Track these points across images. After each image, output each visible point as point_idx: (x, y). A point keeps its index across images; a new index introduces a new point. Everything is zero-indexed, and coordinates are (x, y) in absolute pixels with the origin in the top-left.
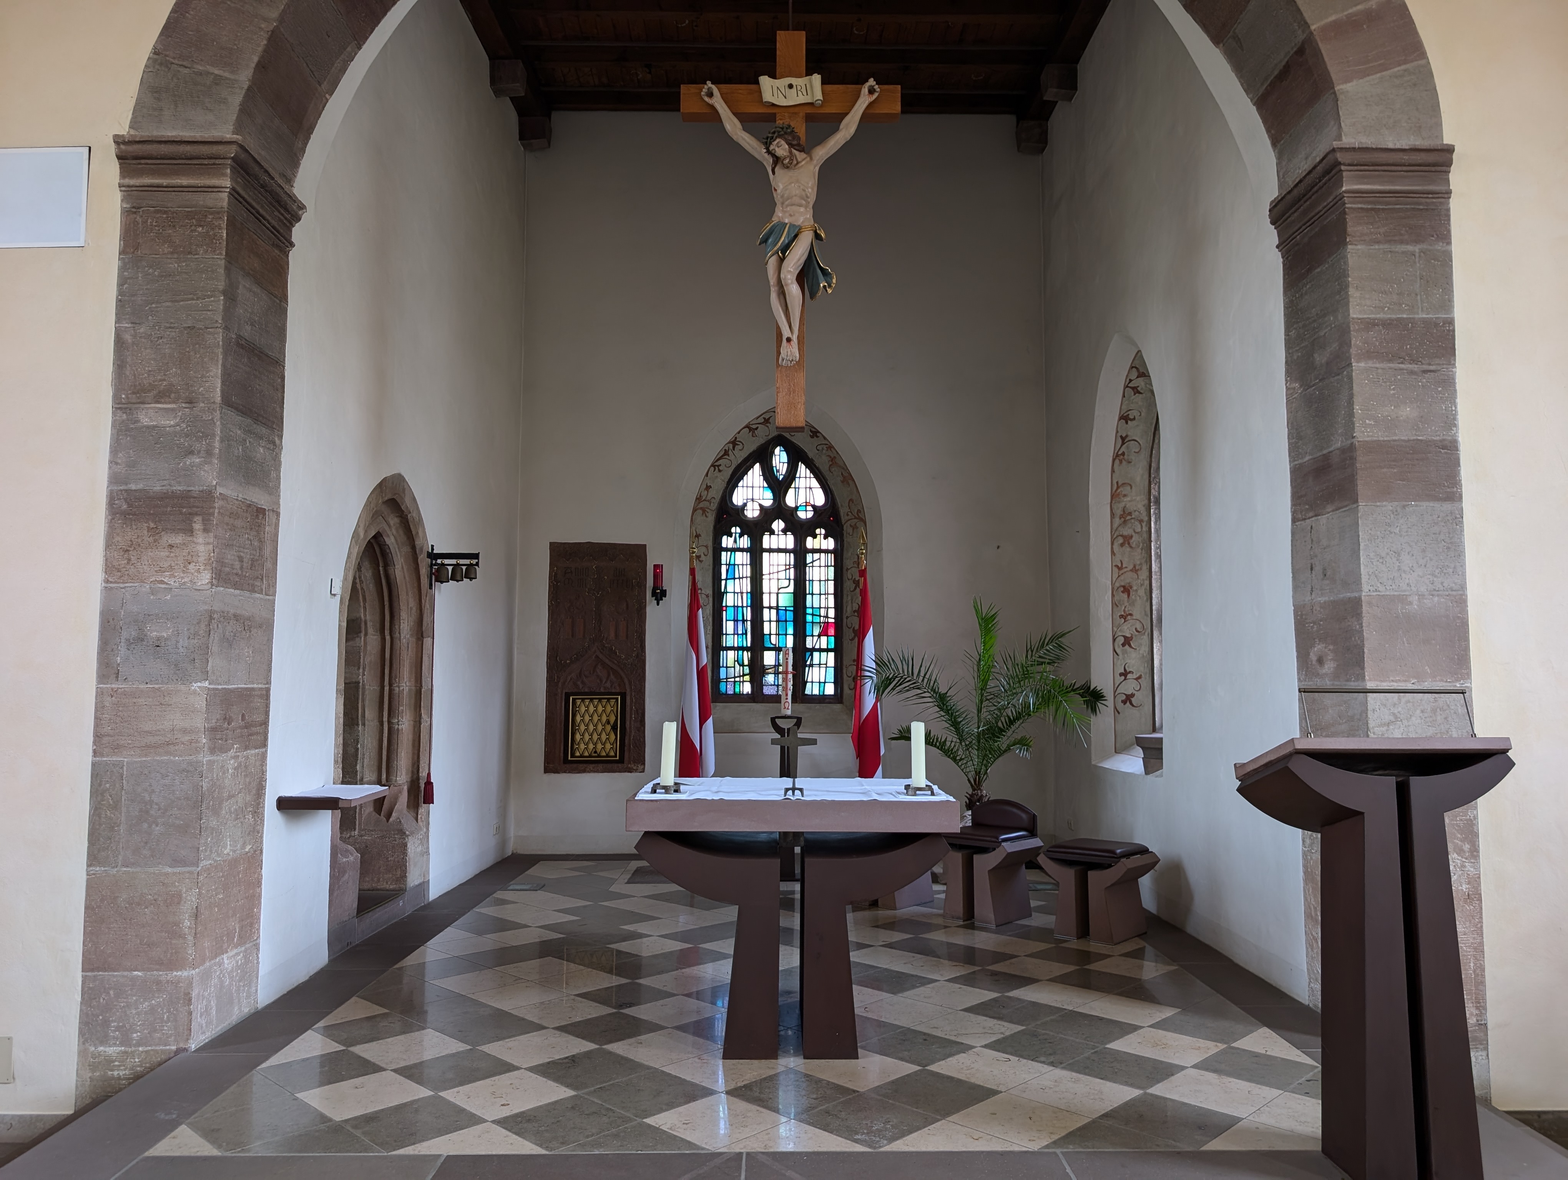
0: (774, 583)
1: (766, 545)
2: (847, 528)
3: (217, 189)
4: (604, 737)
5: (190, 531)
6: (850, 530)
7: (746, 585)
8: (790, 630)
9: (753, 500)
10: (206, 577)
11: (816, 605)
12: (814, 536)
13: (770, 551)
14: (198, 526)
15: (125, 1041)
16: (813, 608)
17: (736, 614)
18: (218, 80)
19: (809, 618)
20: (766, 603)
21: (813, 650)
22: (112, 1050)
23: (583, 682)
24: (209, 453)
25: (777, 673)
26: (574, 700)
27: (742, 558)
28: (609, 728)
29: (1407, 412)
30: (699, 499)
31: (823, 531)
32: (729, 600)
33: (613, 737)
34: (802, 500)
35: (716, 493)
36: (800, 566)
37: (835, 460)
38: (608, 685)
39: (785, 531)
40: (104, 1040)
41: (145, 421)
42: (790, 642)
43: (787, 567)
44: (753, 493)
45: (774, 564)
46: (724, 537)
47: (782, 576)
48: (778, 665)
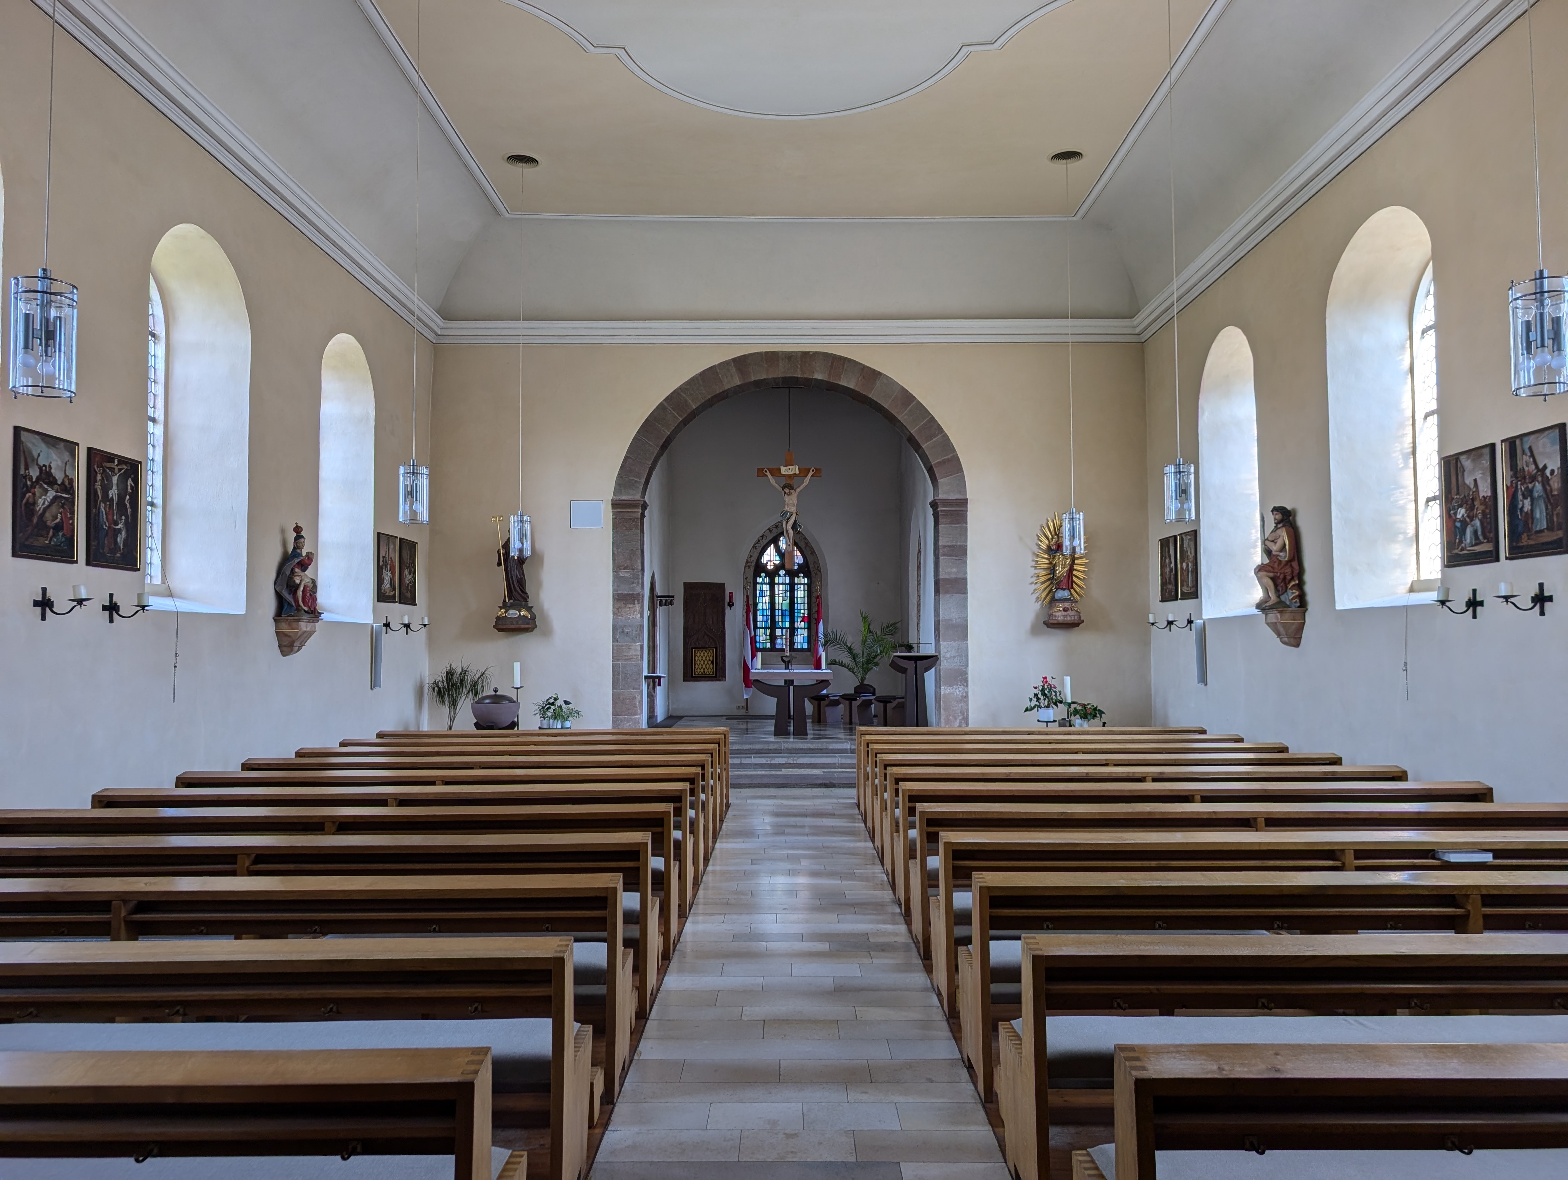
0: (780, 598)
1: (776, 582)
2: (813, 574)
3: (638, 512)
4: (708, 666)
5: (634, 604)
6: (814, 575)
7: (768, 599)
8: (788, 620)
9: (770, 561)
10: (639, 616)
12: (798, 577)
13: (778, 584)
14: (636, 602)
16: (798, 609)
17: (763, 612)
18: (636, 482)
19: (796, 614)
20: (777, 608)
21: (798, 628)
23: (699, 643)
24: (638, 583)
25: (782, 639)
26: (695, 650)
27: (766, 587)
28: (710, 662)
29: (954, 570)
30: (747, 562)
31: (802, 575)
32: (760, 606)
33: (711, 666)
35: (754, 559)
36: (792, 590)
37: (807, 544)
38: (709, 644)
41: (621, 575)
42: (788, 625)
43: (786, 591)
44: (770, 558)
45: (780, 590)
46: (758, 578)
47: (784, 595)
48: (782, 635)
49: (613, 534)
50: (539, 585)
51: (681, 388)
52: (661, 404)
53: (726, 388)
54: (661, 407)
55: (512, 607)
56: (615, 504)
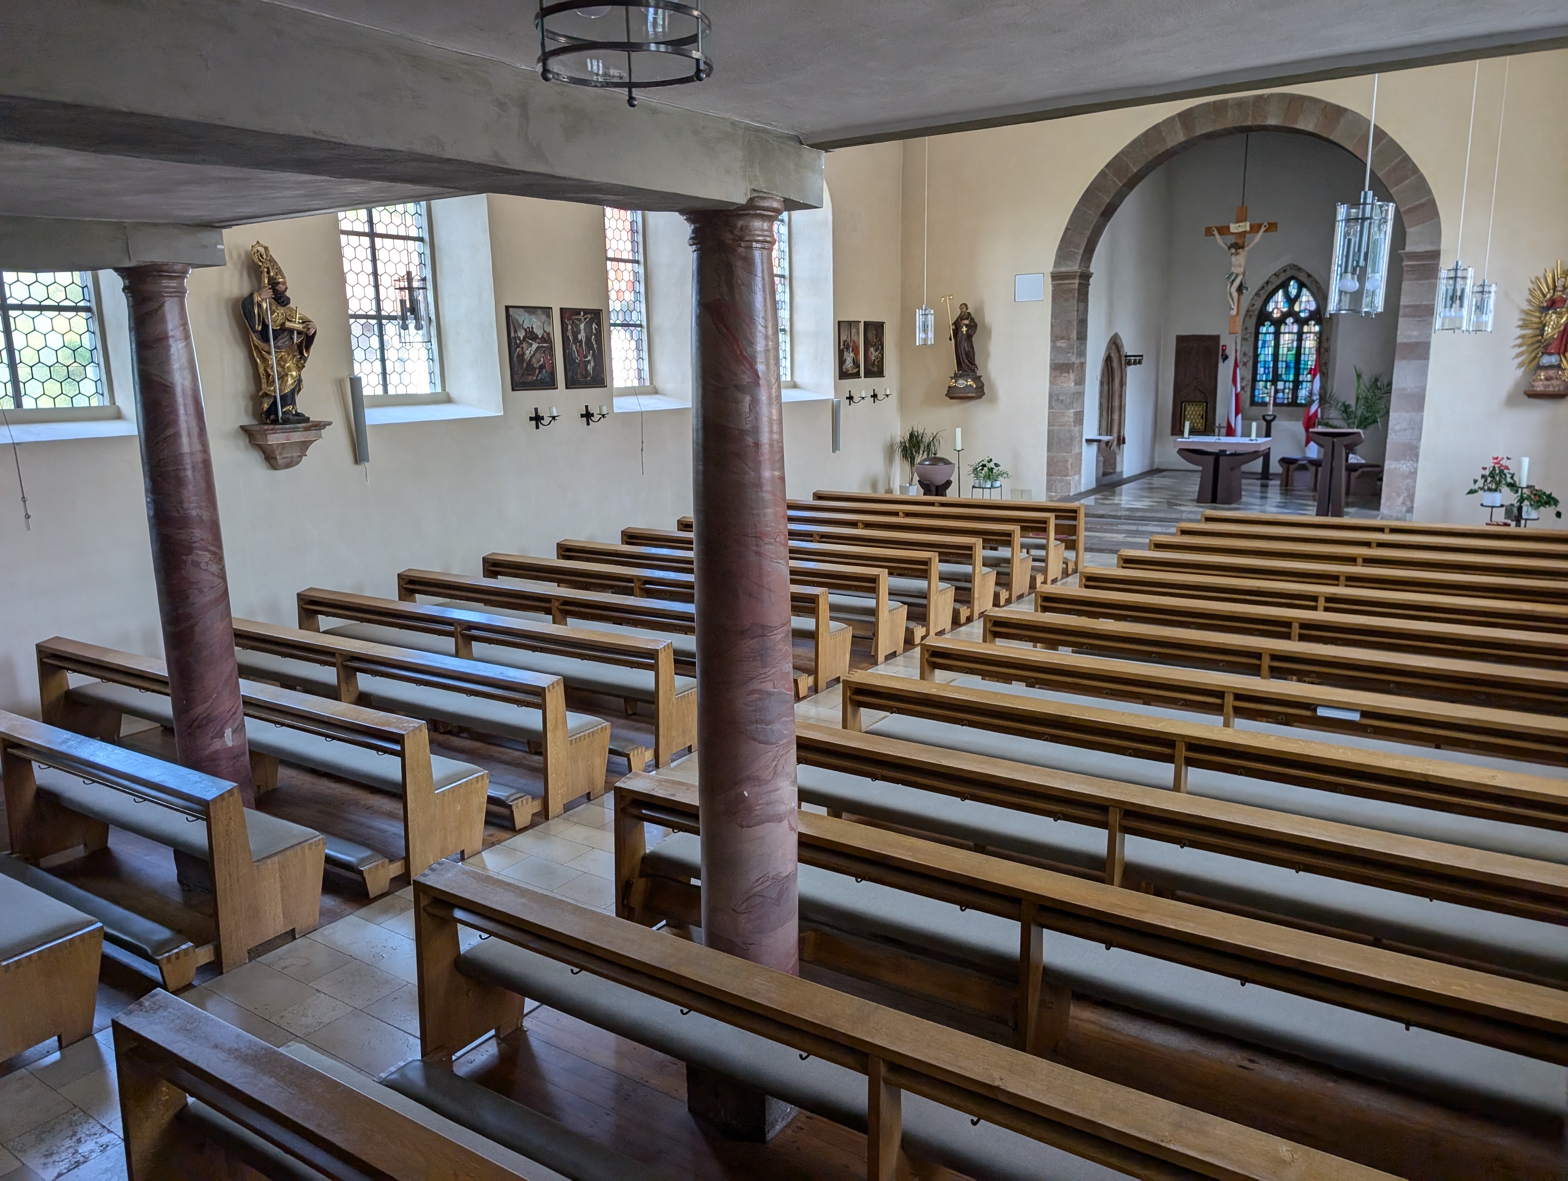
0: (1286, 350)
1: (1282, 330)
2: (1324, 322)
3: (1074, 283)
4: (1198, 421)
5: (1069, 373)
6: (1325, 324)
7: (1271, 350)
8: (1292, 372)
9: (1277, 308)
10: (1073, 384)
11: (1306, 359)
12: (1308, 325)
13: (1285, 333)
14: (1071, 371)
15: (1056, 492)
16: (1304, 361)
17: (1265, 364)
18: (1075, 253)
19: (1302, 366)
20: (1280, 359)
21: (1303, 381)
22: (1053, 494)
23: (1191, 397)
24: (1073, 353)
25: (1283, 392)
26: (1185, 405)
27: (1270, 338)
28: (1200, 417)
29: (1415, 333)
30: (1248, 311)
31: (1313, 322)
32: (1262, 358)
33: (1201, 421)
34: (1303, 307)
35: (1256, 309)
37: (1319, 289)
38: (1200, 398)
39: (1293, 323)
40: (1051, 492)
41: (1058, 345)
42: (1291, 377)
43: (1293, 341)
44: (1278, 305)
45: (1287, 340)
46: (1261, 328)
47: (1290, 346)
48: (1285, 388)
49: (1052, 306)
50: (987, 355)
51: (1122, 152)
52: (1102, 171)
53: (1169, 147)
54: (1102, 174)
55: (961, 376)
56: (1055, 277)
